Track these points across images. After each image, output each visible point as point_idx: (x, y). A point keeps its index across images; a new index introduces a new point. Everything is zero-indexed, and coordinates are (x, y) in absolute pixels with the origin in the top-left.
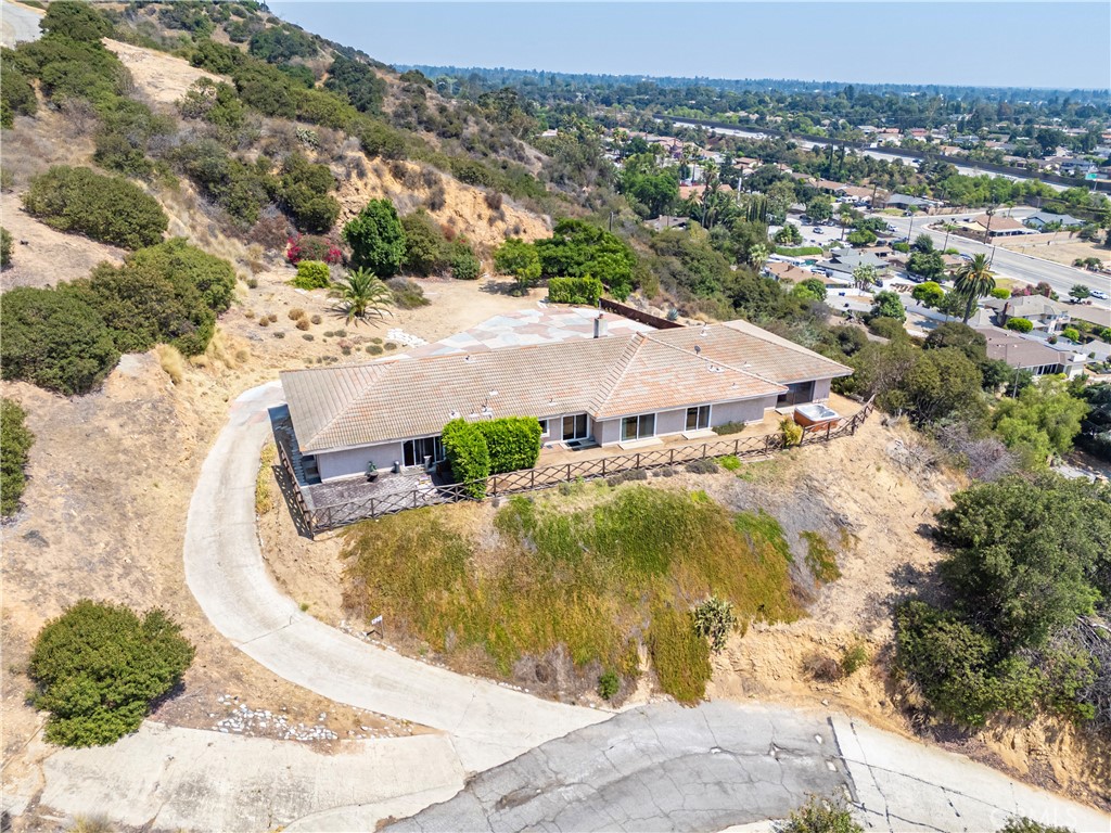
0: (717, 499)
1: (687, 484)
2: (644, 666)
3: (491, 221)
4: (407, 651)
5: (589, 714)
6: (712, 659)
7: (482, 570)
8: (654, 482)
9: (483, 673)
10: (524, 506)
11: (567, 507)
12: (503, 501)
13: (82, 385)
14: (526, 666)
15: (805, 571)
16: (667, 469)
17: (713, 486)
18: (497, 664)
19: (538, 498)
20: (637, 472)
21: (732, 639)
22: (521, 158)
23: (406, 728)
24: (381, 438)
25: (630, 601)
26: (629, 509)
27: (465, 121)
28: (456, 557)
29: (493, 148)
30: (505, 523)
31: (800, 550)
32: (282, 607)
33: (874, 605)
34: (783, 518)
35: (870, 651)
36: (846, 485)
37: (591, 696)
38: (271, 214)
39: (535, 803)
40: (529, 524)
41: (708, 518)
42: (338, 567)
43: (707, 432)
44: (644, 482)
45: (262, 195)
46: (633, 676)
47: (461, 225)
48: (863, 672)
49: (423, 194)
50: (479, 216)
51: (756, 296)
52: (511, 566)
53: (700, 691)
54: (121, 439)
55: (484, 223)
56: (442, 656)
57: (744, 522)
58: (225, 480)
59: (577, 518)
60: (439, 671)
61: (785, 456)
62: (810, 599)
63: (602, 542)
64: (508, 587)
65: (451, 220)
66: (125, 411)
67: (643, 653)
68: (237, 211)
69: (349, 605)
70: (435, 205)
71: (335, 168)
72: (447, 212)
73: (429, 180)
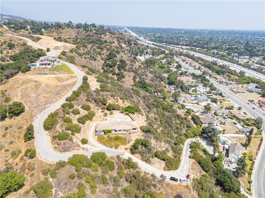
0: (123, 137)
1: (121, 135)
2: (114, 147)
3: (123, 104)
4: (100, 143)
5: (110, 149)
6: (119, 147)
7: (105, 139)
8: (119, 135)
9: (104, 145)
10: (109, 136)
11: (112, 136)
12: (108, 135)
13: (84, 124)
14: (106, 145)
15: (127, 142)
16: (120, 134)
17: (123, 136)
18: (105, 145)
19: (110, 135)
20: (118, 134)
21: (120, 146)
23: (98, 147)
24: (101, 130)
25: (114, 143)
26: (116, 137)
27: (139, 70)
28: (104, 138)
30: (108, 137)
31: (127, 141)
32: (93, 140)
33: (131, 145)
34: (127, 139)
35: (129, 148)
36: (133, 137)
38: (101, 103)
40: (109, 137)
41: (121, 138)
42: (97, 138)
43: (126, 131)
45: (100, 101)
46: (113, 147)
47: (120, 104)
48: (128, 149)
52: (107, 139)
53: (117, 149)
54: (86, 128)
55: (122, 104)
56: (102, 144)
57: (124, 139)
58: (92, 131)
59: (112, 137)
61: (130, 134)
62: (127, 144)
63: (113, 139)
64: (107, 141)
65: (119, 104)
66: (86, 126)
67: (114, 146)
68: (98, 104)
69: (97, 140)
70: (117, 102)
71: (107, 99)
72: (118, 103)
73: (117, 99)
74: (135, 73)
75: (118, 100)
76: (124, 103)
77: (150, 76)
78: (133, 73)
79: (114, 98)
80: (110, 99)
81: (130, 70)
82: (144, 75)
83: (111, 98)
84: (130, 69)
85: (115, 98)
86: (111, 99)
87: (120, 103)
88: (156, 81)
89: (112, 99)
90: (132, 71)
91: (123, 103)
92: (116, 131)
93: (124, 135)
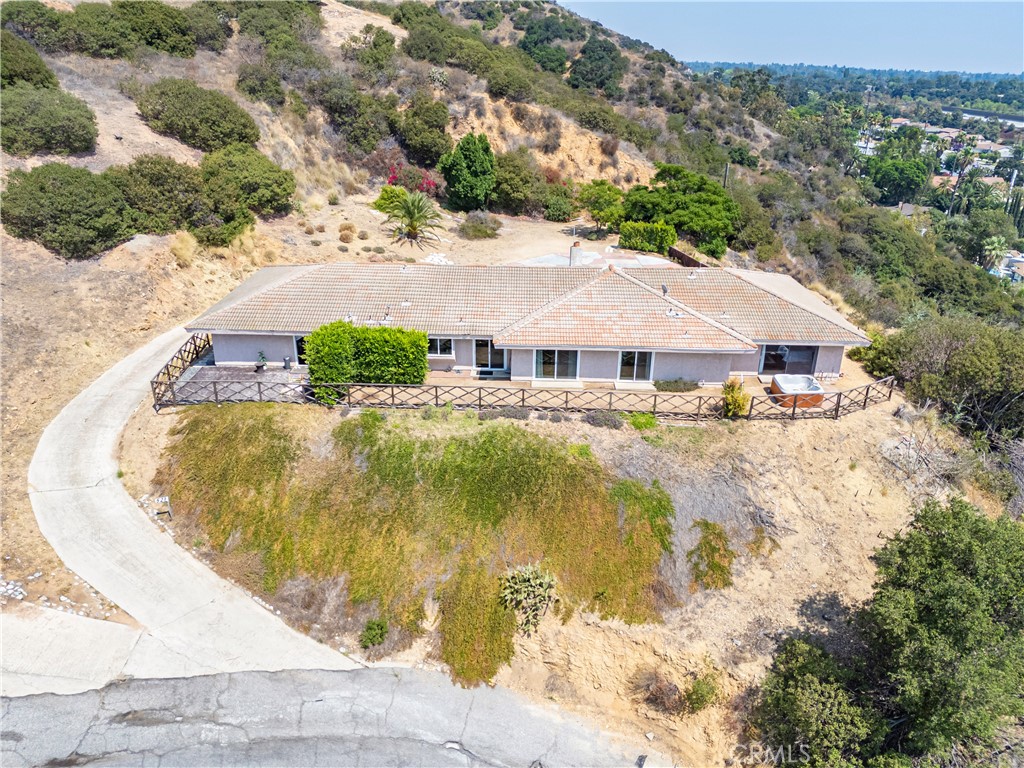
0: (601, 456)
1: (575, 433)
2: (430, 623)
3: (602, 167)
4: (184, 539)
5: (339, 657)
6: (517, 639)
7: (300, 478)
8: (534, 424)
9: (245, 580)
10: (371, 422)
11: (419, 430)
12: (355, 413)
13: (79, 251)
14: (295, 588)
15: (683, 566)
16: (556, 415)
17: (604, 443)
18: (264, 582)
19: (394, 418)
20: (520, 412)
21: (549, 623)
22: (747, 135)
23: (110, 611)
25: (442, 547)
26: (485, 448)
27: (698, 98)
28: (279, 456)
29: (720, 124)
30: (345, 437)
31: (685, 540)
32: (104, 468)
33: (758, 635)
34: (679, 497)
35: (729, 689)
36: (792, 476)
37: (350, 640)
38: (389, 145)
39: (162, 729)
40: (371, 440)
41: (578, 478)
42: (164, 441)
43: (647, 385)
44: (522, 423)
45: (384, 127)
46: (413, 631)
47: (571, 169)
48: (712, 715)
49: (538, 137)
50: (591, 162)
51: (956, 287)
52: (334, 479)
53: (488, 673)
54: (81, 300)
55: (594, 169)
56: (215, 557)
57: (626, 492)
59: (425, 446)
60: (202, 568)
61: (722, 427)
62: (672, 602)
63: (441, 477)
64: (319, 500)
65: (562, 165)
66: (103, 279)
67: (432, 610)
68: (356, 141)
69: (158, 482)
70: (549, 148)
71: (457, 107)
72: (560, 156)
73: (549, 124)
74: (672, 110)
75: (558, 136)
76: (614, 164)
77: (768, 137)
78: (661, 109)
79: (519, 116)
80: (480, 114)
81: (646, 96)
82: (728, 128)
83: (489, 104)
84: (643, 90)
85: (535, 109)
86: (489, 114)
87: (580, 157)
88: (808, 165)
89: (498, 114)
90: (652, 98)
91: (607, 159)
92: (493, 360)
93: (620, 436)
